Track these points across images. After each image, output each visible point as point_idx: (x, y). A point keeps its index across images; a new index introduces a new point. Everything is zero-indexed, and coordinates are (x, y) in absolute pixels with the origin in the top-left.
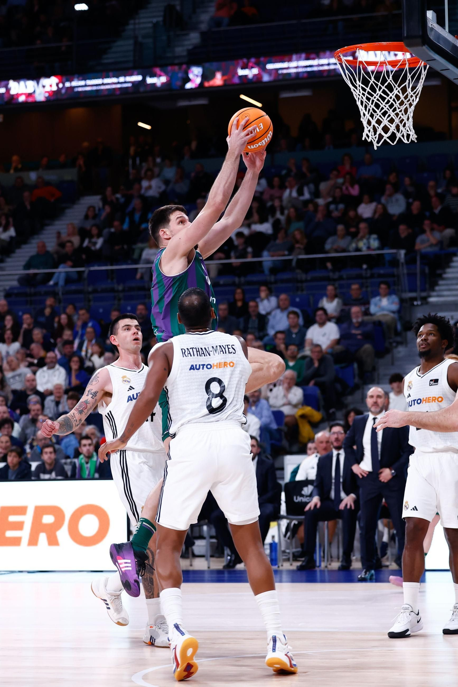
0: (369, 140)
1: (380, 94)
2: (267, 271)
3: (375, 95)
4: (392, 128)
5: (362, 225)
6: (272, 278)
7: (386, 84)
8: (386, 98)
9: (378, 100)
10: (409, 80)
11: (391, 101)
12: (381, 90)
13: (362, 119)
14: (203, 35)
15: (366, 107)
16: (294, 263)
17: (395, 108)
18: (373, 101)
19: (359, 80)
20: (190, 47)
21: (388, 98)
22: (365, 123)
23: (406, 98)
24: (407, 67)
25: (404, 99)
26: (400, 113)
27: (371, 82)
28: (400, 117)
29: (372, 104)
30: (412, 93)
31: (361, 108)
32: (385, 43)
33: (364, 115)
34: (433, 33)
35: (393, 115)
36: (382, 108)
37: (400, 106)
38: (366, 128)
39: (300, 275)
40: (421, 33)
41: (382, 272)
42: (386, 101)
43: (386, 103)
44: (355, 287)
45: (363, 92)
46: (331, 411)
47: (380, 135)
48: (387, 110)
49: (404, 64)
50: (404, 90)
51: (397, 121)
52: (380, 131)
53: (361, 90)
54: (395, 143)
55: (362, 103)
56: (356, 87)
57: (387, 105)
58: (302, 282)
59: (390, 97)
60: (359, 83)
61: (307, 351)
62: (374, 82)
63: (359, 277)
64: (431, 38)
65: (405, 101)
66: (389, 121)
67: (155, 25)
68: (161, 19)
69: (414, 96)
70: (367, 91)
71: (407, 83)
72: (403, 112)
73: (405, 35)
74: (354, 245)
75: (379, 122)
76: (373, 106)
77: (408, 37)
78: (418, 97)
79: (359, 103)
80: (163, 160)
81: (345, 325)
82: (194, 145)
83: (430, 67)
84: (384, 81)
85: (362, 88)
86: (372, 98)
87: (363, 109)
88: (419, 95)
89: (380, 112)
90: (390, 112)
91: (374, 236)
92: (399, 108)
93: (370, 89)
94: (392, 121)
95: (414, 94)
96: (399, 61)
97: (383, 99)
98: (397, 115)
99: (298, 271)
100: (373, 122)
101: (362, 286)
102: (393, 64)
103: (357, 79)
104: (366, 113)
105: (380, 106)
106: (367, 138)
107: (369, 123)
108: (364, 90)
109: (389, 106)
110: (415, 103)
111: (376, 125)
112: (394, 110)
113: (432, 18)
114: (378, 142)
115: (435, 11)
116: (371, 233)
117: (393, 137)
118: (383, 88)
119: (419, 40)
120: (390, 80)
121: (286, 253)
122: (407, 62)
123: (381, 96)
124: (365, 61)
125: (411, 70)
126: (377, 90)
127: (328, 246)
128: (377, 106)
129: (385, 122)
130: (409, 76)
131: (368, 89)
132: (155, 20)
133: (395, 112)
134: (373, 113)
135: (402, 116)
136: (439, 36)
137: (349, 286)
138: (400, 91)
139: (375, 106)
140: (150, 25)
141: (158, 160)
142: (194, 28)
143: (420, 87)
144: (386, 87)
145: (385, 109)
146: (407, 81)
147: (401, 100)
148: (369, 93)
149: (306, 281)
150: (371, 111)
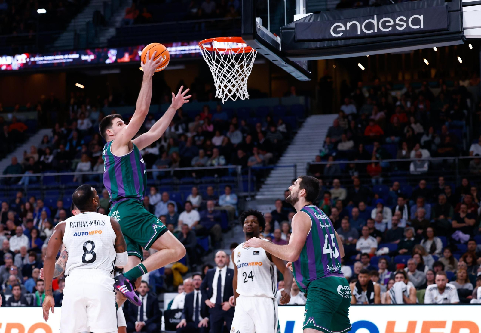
0: (219, 98)
1: (227, 69)
2: (155, 178)
3: (223, 70)
4: (234, 90)
5: (215, 150)
6: (158, 182)
7: (230, 63)
8: (230, 72)
9: (225, 72)
10: (245, 60)
11: (234, 73)
12: (228, 67)
13: (215, 85)
14: (118, 30)
15: (218, 77)
16: (172, 173)
17: (236, 78)
18: (222, 73)
19: (214, 60)
20: (109, 37)
21: (231, 72)
22: (217, 87)
23: (243, 71)
24: (244, 52)
25: (241, 73)
26: (239, 81)
27: (221, 61)
28: (239, 84)
29: (222, 75)
30: (246, 69)
31: (215, 78)
32: (230, 37)
33: (217, 82)
34: (260, 31)
35: (234, 82)
36: (228, 78)
37: (239, 76)
38: (217, 90)
39: (176, 180)
40: (252, 32)
41: (227, 179)
42: (230, 73)
43: (230, 75)
44: (210, 188)
45: (217, 68)
46: (194, 265)
47: (226, 94)
48: (231, 79)
49: (242, 51)
50: (242, 67)
51: (237, 86)
52: (226, 92)
53: (215, 66)
54: (236, 99)
55: (215, 74)
56: (212, 65)
57: (231, 76)
58: (177, 184)
59: (233, 71)
60: (214, 62)
61: (179, 228)
62: (223, 61)
63: (212, 182)
64: (259, 34)
65: (242, 74)
66: (232, 86)
67: (88, 23)
68: (91, 19)
69: (248, 70)
70: (218, 67)
71: (243, 62)
72: (241, 80)
73: (243, 33)
74: (209, 163)
75: (226, 86)
76: (222, 77)
77: (245, 34)
78: (250, 71)
79: (213, 74)
80: (91, 107)
81: (203, 212)
82: (111, 98)
83: (258, 53)
84: (229, 61)
85: (216, 65)
86: (222, 72)
87: (216, 78)
88: (251, 70)
89: (226, 80)
90: (233, 80)
91: (222, 157)
92: (238, 78)
93: (221, 66)
94: (234, 86)
95: (248, 69)
96: (238, 49)
97: (229, 72)
98: (237, 82)
99: (175, 178)
100: (222, 86)
101: (214, 188)
102: (235, 50)
103: (213, 60)
104: (218, 81)
105: (227, 76)
106: (218, 96)
107: (220, 87)
108: (217, 66)
109: (232, 77)
110: (248, 75)
111: (224, 88)
112: (236, 79)
113: (260, 22)
114: (225, 99)
115: (261, 18)
116: (220, 154)
117: (234, 96)
118: (229, 65)
119: (252, 36)
120: (233, 60)
121: (167, 166)
122: (244, 50)
123: (227, 70)
124: (218, 49)
125: (246, 54)
126: (225, 66)
127: (193, 163)
128: (225, 76)
129: (230, 86)
130: (245, 58)
131: (219, 66)
132: (87, 20)
133: (236, 80)
134: (222, 81)
135: (240, 83)
136: (264, 34)
137: (206, 188)
138: (239, 67)
139: (223, 76)
140: (84, 23)
141: (88, 107)
142: (112, 25)
143: (251, 65)
144: (230, 65)
145: (230, 78)
146: (244, 61)
147: (239, 73)
148: (220, 68)
149: (180, 184)
150: (221, 79)
